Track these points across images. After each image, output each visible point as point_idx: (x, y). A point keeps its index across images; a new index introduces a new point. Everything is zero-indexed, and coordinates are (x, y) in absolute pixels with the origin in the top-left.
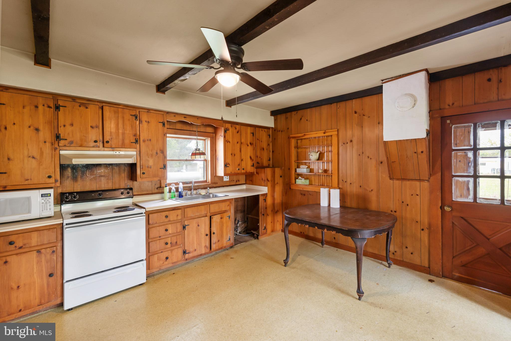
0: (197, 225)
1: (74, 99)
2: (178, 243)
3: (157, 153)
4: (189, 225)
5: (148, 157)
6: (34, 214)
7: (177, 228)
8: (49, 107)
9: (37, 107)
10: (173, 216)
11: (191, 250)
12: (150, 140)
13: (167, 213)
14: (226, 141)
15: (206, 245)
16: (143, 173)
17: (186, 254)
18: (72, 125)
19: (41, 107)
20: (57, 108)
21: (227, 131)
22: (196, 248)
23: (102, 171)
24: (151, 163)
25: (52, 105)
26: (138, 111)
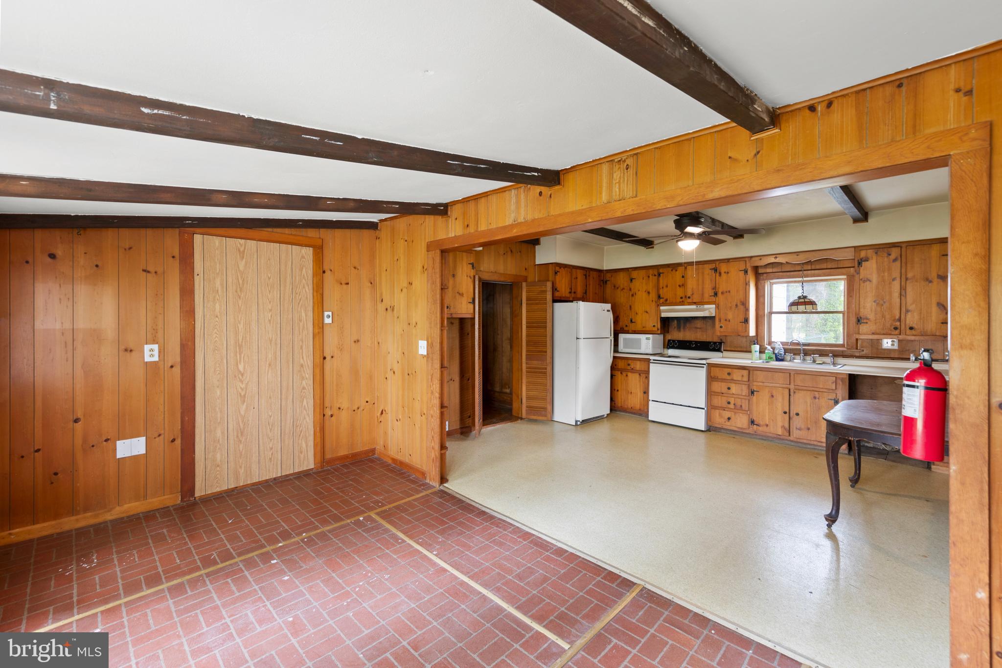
0: (770, 395)
1: (668, 266)
2: (743, 406)
3: (737, 305)
4: (758, 391)
5: (727, 310)
6: (642, 351)
7: (742, 390)
8: (655, 275)
9: (649, 277)
10: (737, 375)
11: (761, 423)
12: (729, 292)
13: (729, 370)
14: (861, 280)
15: (783, 426)
16: (721, 327)
17: (754, 424)
18: (667, 286)
19: (651, 276)
20: (659, 275)
21: (863, 263)
22: (767, 423)
23: (699, 324)
24: (730, 316)
25: (656, 274)
26: (717, 263)
